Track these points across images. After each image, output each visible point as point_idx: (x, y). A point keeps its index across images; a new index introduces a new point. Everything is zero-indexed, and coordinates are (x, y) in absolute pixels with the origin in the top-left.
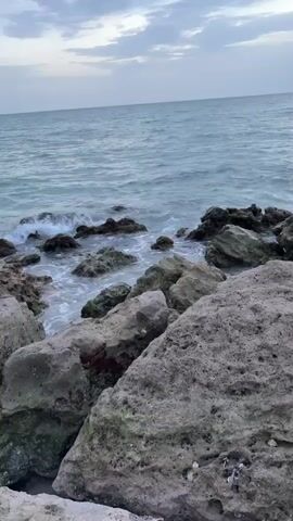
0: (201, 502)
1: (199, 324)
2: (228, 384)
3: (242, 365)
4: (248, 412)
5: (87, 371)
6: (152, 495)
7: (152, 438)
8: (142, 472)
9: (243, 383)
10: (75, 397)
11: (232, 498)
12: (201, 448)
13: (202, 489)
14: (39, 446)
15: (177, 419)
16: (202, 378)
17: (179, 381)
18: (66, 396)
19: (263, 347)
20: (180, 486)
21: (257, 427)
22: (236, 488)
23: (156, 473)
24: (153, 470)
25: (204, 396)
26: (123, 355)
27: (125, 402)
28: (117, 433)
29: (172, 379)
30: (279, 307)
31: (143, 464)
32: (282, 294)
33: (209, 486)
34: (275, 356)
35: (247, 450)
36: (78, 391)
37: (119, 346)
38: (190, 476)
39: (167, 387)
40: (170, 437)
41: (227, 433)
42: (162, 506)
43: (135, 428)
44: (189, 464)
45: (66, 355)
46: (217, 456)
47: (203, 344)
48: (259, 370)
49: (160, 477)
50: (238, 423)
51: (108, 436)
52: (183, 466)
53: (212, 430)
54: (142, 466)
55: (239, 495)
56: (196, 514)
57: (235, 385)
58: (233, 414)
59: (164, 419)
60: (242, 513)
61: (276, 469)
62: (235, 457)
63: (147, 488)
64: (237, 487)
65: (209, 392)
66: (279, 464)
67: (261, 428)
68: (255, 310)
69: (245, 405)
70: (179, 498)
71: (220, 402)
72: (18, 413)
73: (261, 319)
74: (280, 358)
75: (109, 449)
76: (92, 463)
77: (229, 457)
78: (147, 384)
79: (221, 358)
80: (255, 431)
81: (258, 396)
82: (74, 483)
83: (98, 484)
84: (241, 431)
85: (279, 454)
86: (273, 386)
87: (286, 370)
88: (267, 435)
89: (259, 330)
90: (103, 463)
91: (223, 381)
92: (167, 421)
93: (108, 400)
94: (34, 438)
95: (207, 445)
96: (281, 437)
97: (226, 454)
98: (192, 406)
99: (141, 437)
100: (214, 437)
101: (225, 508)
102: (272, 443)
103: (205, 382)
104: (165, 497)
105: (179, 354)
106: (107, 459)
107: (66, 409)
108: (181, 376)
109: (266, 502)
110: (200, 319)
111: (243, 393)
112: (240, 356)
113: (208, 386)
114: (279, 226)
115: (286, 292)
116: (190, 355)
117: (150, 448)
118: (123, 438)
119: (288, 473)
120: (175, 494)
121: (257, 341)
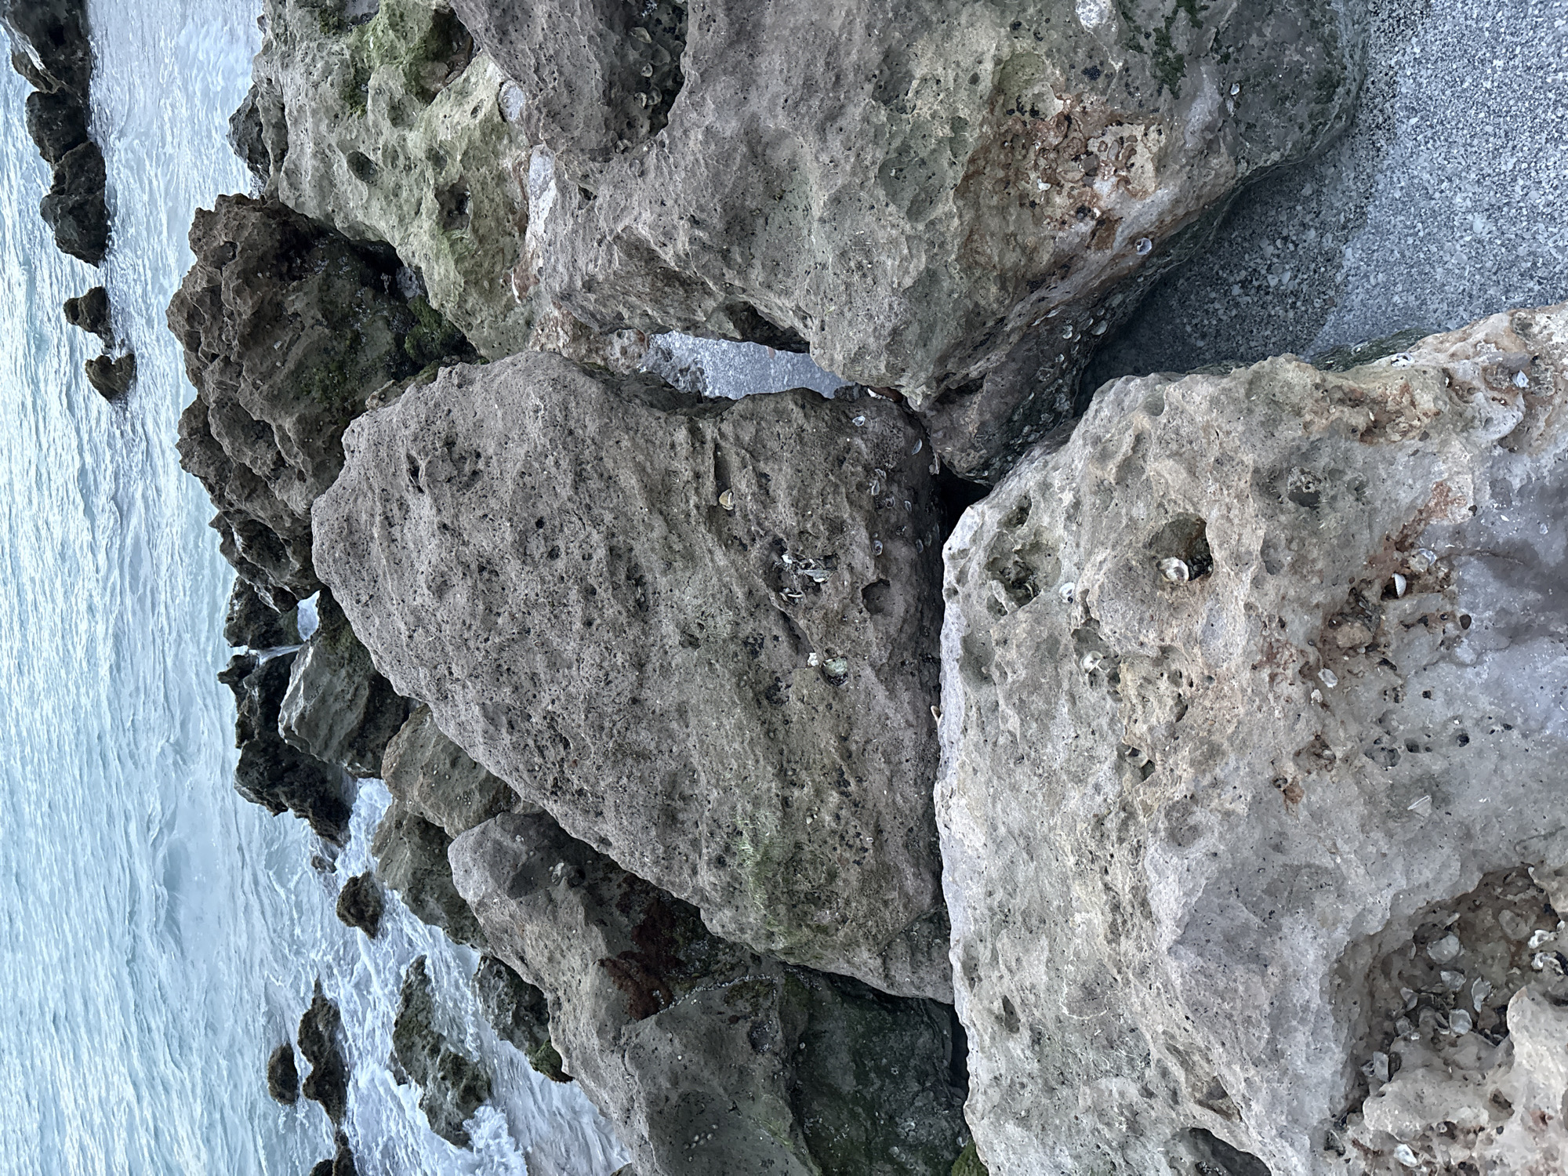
0: (876, 629)
1: (504, 720)
2: (623, 619)
3: (574, 595)
4: (679, 564)
5: (678, 991)
6: (898, 744)
7: (781, 773)
8: (860, 780)
9: (616, 587)
10: (743, 1006)
11: (851, 568)
12: (778, 654)
13: (854, 634)
14: (884, 1072)
15: (729, 724)
16: (625, 682)
17: (644, 737)
18: (744, 1028)
19: (524, 555)
20: (861, 687)
21: (704, 539)
22: (829, 560)
23: (854, 747)
24: (848, 755)
25: (665, 670)
26: (625, 908)
27: (720, 862)
28: (793, 863)
29: (641, 756)
30: (423, 531)
31: (841, 784)
32: (396, 531)
33: (843, 620)
34: (540, 523)
35: (755, 552)
36: (727, 1000)
37: (601, 923)
38: (838, 667)
39: (665, 765)
40: (770, 732)
41: (730, 602)
42: (911, 718)
43: (769, 821)
44: (812, 673)
45: (641, 1058)
46: (783, 615)
47: (545, 699)
48: (577, 554)
49: (857, 736)
50: (706, 580)
51: (805, 886)
52: (820, 688)
53: (734, 637)
54: (847, 784)
55: (840, 553)
56: (904, 637)
57: (623, 602)
58: (689, 597)
59: (736, 753)
60: (872, 539)
61: (772, 483)
62: (775, 577)
63: (888, 762)
64: (827, 558)
65: (655, 661)
66: (762, 478)
67: (702, 528)
68: (441, 588)
69: (664, 573)
70: (885, 682)
71: (668, 630)
72: (814, 1153)
73: (460, 571)
74: (542, 510)
75: (832, 876)
76: (872, 913)
77: (779, 590)
78: (670, 819)
79: (570, 648)
80: (710, 540)
81: (638, 548)
82: (929, 946)
83: (910, 884)
84: (719, 571)
85: (742, 481)
86: (608, 517)
87: (565, 492)
88: (714, 515)
89: (486, 568)
90: (864, 882)
91: (619, 630)
92: (736, 745)
93: (728, 913)
94: (869, 1092)
95: (768, 643)
96: (709, 484)
97: (773, 596)
98: (695, 696)
99: (785, 802)
100: (747, 629)
101: (871, 576)
102: (727, 501)
103: (633, 676)
104: (891, 713)
105: (582, 751)
106: (853, 874)
107: (775, 1021)
108: (631, 736)
109: (836, 492)
110: (491, 719)
111: (639, 582)
112: (557, 603)
113: (640, 666)
114: (270, 600)
115: (388, 521)
116: (576, 721)
117: (804, 775)
118: (798, 846)
119: (774, 457)
120: (881, 693)
121: (512, 568)
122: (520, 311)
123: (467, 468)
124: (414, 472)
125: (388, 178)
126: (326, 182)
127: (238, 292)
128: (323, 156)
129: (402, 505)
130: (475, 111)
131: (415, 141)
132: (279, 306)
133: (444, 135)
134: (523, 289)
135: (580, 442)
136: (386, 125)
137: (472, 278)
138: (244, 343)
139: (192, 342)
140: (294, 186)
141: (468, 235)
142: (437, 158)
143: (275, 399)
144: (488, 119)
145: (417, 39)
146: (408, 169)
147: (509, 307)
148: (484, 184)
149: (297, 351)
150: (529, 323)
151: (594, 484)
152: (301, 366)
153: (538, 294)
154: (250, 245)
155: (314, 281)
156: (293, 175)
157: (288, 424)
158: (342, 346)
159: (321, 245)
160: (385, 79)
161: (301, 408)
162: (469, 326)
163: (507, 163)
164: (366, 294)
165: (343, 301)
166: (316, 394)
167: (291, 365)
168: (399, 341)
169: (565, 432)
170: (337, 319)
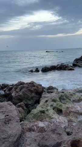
122: (32, 121)
123: (7, 122)
124: (7, 115)
125: (46, 104)
126: (45, 97)
127: (34, 89)
128: (47, 97)
129: (4, 114)
130: (52, 115)
131: (49, 108)
132: (33, 92)
133: (50, 111)
134: (34, 121)
135: (8, 138)
136: (50, 104)
137: (35, 115)
138: (29, 89)
139: (30, 83)
140: (45, 94)
141: (39, 114)
142: (47, 110)
143: (23, 92)
144: (51, 117)
145: (59, 108)
146: (46, 106)
147: (32, 119)
148: (45, 116)
149: (28, 94)
150: (30, 122)
151: (3, 141)
152: (27, 95)
153: (33, 123)
154: (38, 90)
155: (36, 96)
156: (46, 94)
157: (21, 94)
158: (29, 99)
159: (39, 96)
160: (55, 104)
161: (22, 95)
162: (30, 114)
163: (47, 119)
164: (35, 101)
165: (34, 99)
166: (24, 96)
167: (27, 94)
168: (30, 105)
169: (9, 137)
170: (32, 98)
